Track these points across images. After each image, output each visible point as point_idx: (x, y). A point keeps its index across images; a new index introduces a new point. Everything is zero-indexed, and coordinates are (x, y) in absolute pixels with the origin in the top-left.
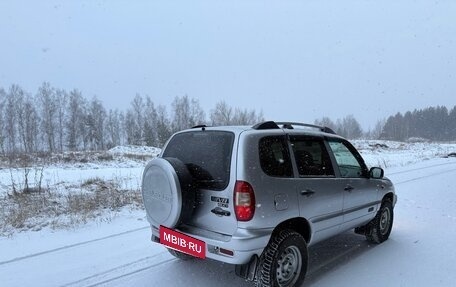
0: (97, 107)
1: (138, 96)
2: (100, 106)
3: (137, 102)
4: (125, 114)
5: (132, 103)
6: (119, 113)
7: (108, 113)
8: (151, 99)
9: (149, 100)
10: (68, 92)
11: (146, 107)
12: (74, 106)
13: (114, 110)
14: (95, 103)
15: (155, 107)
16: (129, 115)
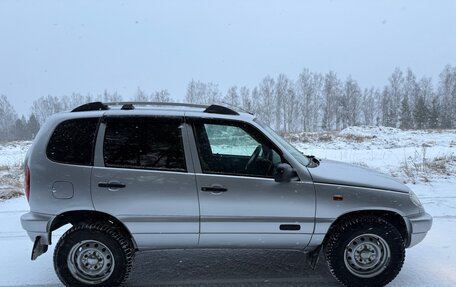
0: (351, 87)
1: (397, 70)
2: (355, 86)
3: (395, 78)
4: (381, 92)
5: (389, 79)
6: (374, 91)
7: (363, 93)
8: (414, 72)
9: (410, 73)
10: (324, 75)
11: (406, 81)
12: (329, 88)
13: (369, 89)
14: (349, 83)
15: (417, 81)
16: (386, 93)
